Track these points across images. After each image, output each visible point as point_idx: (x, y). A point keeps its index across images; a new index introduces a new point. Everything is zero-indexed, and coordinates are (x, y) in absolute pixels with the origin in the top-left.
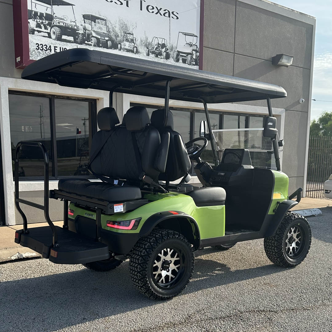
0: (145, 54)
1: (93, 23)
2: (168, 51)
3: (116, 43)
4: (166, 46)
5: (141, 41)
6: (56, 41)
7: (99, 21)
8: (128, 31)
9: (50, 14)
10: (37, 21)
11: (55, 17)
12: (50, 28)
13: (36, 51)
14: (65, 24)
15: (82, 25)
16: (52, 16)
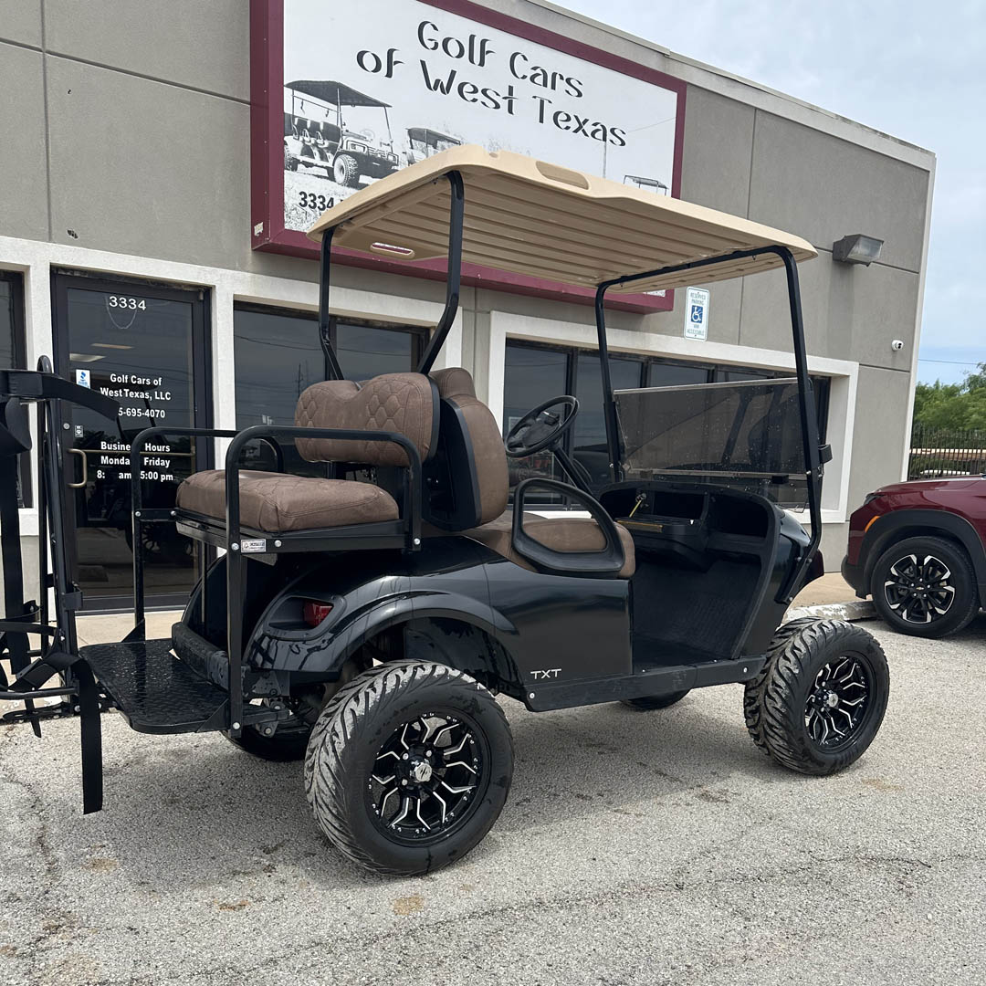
1: (431, 148)
6: (346, 188)
7: (445, 144)
9: (333, 126)
10: (304, 141)
11: (344, 132)
12: (333, 157)
13: (300, 209)
14: (366, 150)
15: (406, 153)
16: (338, 129)
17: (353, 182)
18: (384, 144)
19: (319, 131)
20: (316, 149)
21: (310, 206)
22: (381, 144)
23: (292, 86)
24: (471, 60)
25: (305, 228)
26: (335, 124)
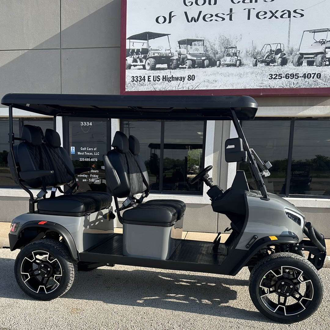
0: (251, 65)
1: (189, 46)
2: (284, 57)
3: (214, 60)
4: (282, 50)
5: (247, 52)
6: (151, 71)
7: (196, 43)
8: (230, 45)
9: (145, 49)
11: (150, 50)
12: (145, 60)
13: (132, 83)
14: (159, 54)
15: (177, 51)
16: (147, 49)
17: (153, 68)
18: (167, 50)
19: (140, 52)
20: (138, 59)
21: (135, 81)
22: (166, 50)
23: (130, 38)
24: (210, 4)
25: (133, 89)
26: (146, 48)
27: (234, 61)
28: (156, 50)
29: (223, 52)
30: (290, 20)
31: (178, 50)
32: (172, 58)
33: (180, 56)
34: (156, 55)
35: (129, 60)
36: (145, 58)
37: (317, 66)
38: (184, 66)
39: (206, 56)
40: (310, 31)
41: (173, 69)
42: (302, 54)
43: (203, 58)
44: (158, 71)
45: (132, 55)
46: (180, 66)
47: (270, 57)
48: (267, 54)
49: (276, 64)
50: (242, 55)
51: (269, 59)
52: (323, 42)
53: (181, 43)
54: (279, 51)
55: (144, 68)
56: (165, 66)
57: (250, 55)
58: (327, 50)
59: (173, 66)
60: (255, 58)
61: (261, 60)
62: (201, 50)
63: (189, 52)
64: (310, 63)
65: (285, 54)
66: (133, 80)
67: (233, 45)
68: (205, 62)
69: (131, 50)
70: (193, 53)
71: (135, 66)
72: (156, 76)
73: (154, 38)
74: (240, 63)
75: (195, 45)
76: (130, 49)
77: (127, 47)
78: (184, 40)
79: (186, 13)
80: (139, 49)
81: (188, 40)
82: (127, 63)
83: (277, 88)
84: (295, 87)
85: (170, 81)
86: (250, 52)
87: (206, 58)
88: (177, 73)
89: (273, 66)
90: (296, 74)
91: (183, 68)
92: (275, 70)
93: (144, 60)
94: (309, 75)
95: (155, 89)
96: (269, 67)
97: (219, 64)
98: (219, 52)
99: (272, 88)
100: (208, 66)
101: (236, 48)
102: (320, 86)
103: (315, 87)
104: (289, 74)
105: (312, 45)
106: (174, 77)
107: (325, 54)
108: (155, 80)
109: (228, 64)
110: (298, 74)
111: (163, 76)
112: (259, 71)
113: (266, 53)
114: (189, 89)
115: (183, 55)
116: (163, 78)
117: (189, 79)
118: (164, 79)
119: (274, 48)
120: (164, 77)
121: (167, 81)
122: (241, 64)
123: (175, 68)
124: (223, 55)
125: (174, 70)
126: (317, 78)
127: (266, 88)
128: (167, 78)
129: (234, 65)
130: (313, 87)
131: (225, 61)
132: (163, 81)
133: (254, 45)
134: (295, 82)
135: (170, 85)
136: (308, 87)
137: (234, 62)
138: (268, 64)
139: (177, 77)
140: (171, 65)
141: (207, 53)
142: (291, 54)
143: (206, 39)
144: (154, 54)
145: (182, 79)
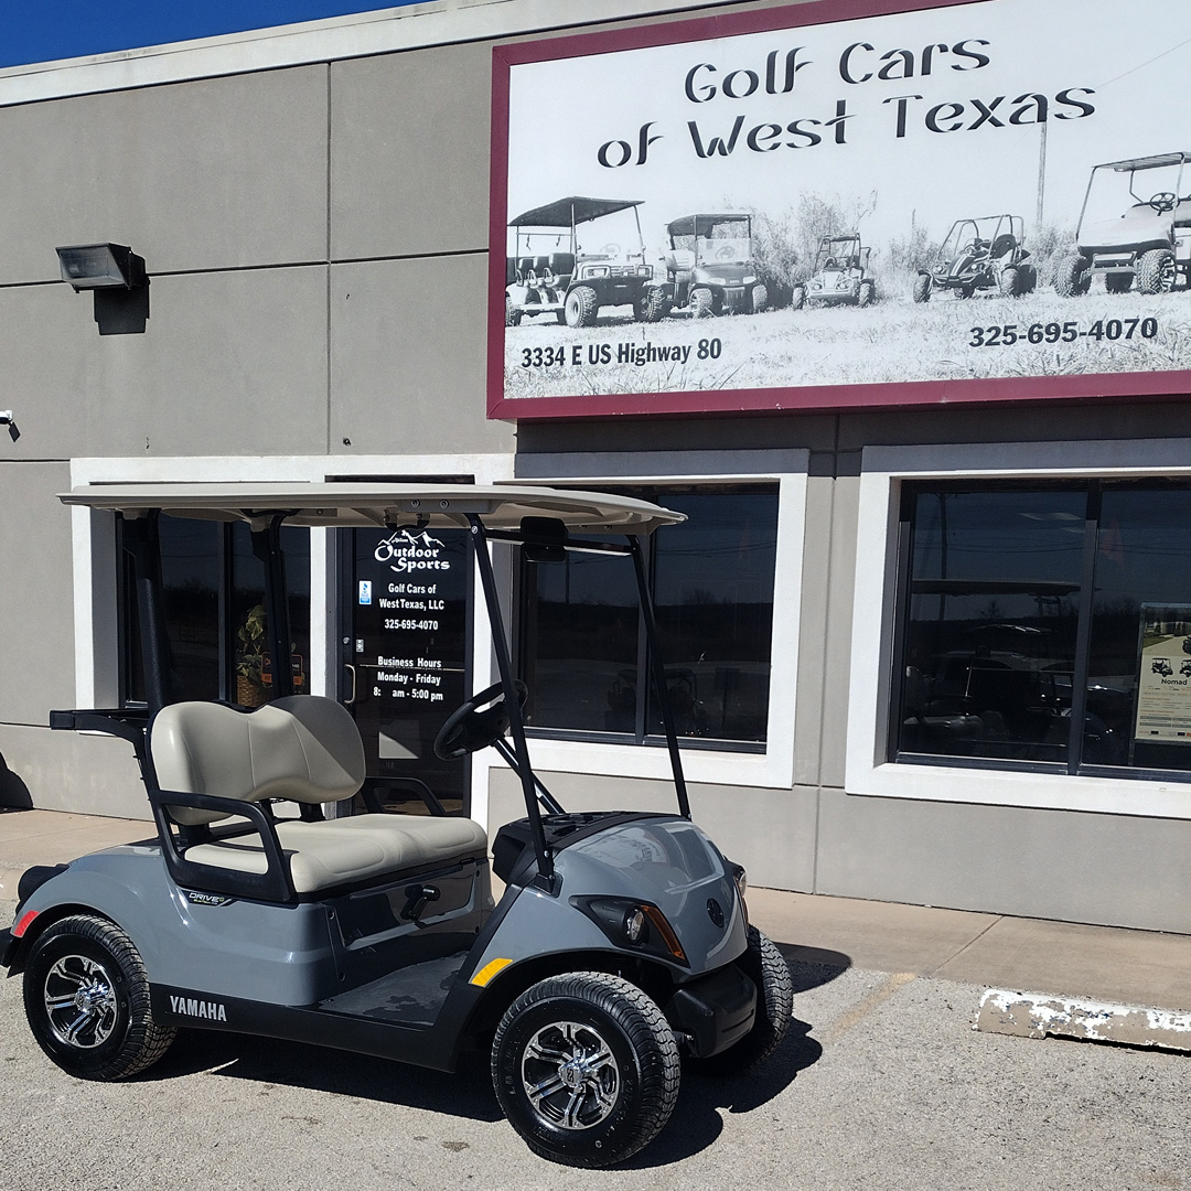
0: (910, 298)
1: (703, 240)
2: (1024, 262)
3: (785, 285)
4: (1017, 241)
5: (893, 251)
6: (580, 330)
7: (725, 227)
8: (837, 230)
10: (529, 285)
11: (579, 258)
13: (522, 371)
14: (608, 271)
15: (663, 259)
16: (572, 257)
17: (590, 320)
18: (633, 256)
19: (548, 266)
20: (543, 290)
21: (534, 364)
22: (628, 257)
23: (517, 223)
24: (770, 90)
25: (528, 393)
26: (568, 252)
27: (851, 285)
28: (599, 258)
29: (813, 256)
30: (1044, 131)
31: (669, 254)
32: (649, 283)
33: (674, 274)
34: (599, 274)
35: (516, 295)
36: (565, 286)
37: (1145, 293)
38: (687, 310)
39: (758, 273)
40: (1116, 166)
41: (650, 322)
42: (1088, 252)
43: (748, 280)
44: (606, 329)
45: (525, 278)
46: (675, 310)
47: (974, 267)
48: (964, 257)
49: (995, 290)
50: (877, 265)
51: (969, 275)
52: (1162, 205)
53: (676, 230)
54: (1004, 244)
55: (562, 321)
56: (627, 310)
57: (906, 263)
58: (1178, 231)
59: (650, 312)
60: (921, 273)
61: (941, 277)
62: (741, 252)
63: (703, 260)
64: (1119, 284)
65: (1025, 255)
66: (526, 362)
67: (846, 231)
68: (754, 293)
69: (521, 261)
70: (715, 262)
71: (533, 314)
72: (598, 346)
73: (592, 218)
74: (872, 291)
75: (722, 234)
76: (518, 259)
77: (511, 254)
78: (685, 219)
79: (693, 127)
80: (547, 259)
81: (700, 219)
82: (508, 306)
83: (999, 376)
84: (1062, 374)
85: (640, 362)
86: (905, 253)
87: (757, 281)
88: (664, 334)
89: (986, 298)
90: (1066, 325)
91: (682, 316)
92: (992, 313)
93: (561, 294)
94: (1114, 325)
95: (594, 390)
96: (971, 302)
97: (802, 298)
98: (800, 257)
99: (982, 377)
100: (763, 309)
101: (859, 239)
102: (1154, 364)
103: (1135, 371)
104: (1040, 327)
105: (1123, 217)
106: (654, 350)
107: (1173, 247)
108: (594, 359)
109: (832, 297)
110: (1074, 324)
111: (620, 346)
112: (937, 320)
113: (961, 253)
114: (703, 389)
115: (685, 270)
116: (621, 353)
117: (703, 354)
118: (623, 356)
119: (988, 234)
120: (624, 349)
121: (632, 361)
122: (873, 297)
123: (657, 319)
124: (813, 267)
125: (653, 324)
126: (1145, 335)
127: (958, 378)
128: (633, 350)
129: (852, 301)
130: (1128, 368)
131: (821, 287)
132: (620, 361)
133: (917, 225)
134: (1064, 355)
135: (641, 374)
136: (1109, 371)
137: (850, 291)
138: (967, 292)
139: (665, 348)
140: (647, 305)
141: (761, 263)
142: (1050, 252)
143: (757, 212)
144: (591, 272)
145: (680, 353)
